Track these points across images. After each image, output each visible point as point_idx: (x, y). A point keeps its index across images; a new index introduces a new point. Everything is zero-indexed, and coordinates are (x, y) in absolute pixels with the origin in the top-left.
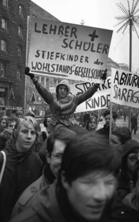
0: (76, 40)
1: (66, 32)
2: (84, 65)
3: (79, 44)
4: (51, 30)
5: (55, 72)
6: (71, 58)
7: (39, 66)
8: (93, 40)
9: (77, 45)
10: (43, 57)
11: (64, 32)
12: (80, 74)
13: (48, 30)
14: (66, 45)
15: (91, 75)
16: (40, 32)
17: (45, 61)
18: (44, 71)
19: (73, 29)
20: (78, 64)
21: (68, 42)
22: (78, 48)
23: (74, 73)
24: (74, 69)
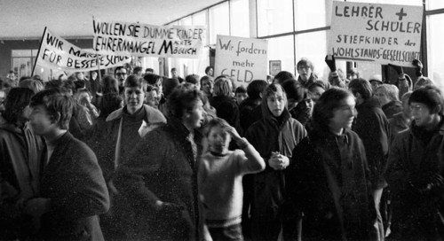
0: (381, 21)
1: (370, 13)
2: (393, 47)
3: (386, 24)
4: (353, 11)
5: (360, 57)
6: (377, 40)
7: (342, 52)
8: (401, 19)
9: (383, 26)
10: (345, 42)
11: (368, 13)
12: (390, 57)
13: (350, 13)
14: (371, 27)
15: (402, 58)
16: (341, 15)
17: (348, 46)
18: (348, 56)
19: (377, 9)
20: (386, 46)
21: (373, 23)
22: (385, 29)
23: (381, 57)
24: (381, 52)
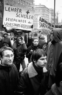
0: (21, 14)
1: (18, 11)
2: (24, 23)
3: (22, 15)
4: (12, 10)
5: (13, 26)
6: (19, 21)
7: (7, 24)
8: (27, 14)
9: (22, 16)
10: (9, 21)
11: (17, 11)
12: (23, 27)
13: (10, 10)
14: (18, 16)
15: (27, 27)
16: (7, 11)
17: (10, 22)
18: (9, 26)
19: (20, 9)
20: (22, 23)
21: (18, 15)
22: (22, 17)
23: (20, 27)
24: (20, 25)
